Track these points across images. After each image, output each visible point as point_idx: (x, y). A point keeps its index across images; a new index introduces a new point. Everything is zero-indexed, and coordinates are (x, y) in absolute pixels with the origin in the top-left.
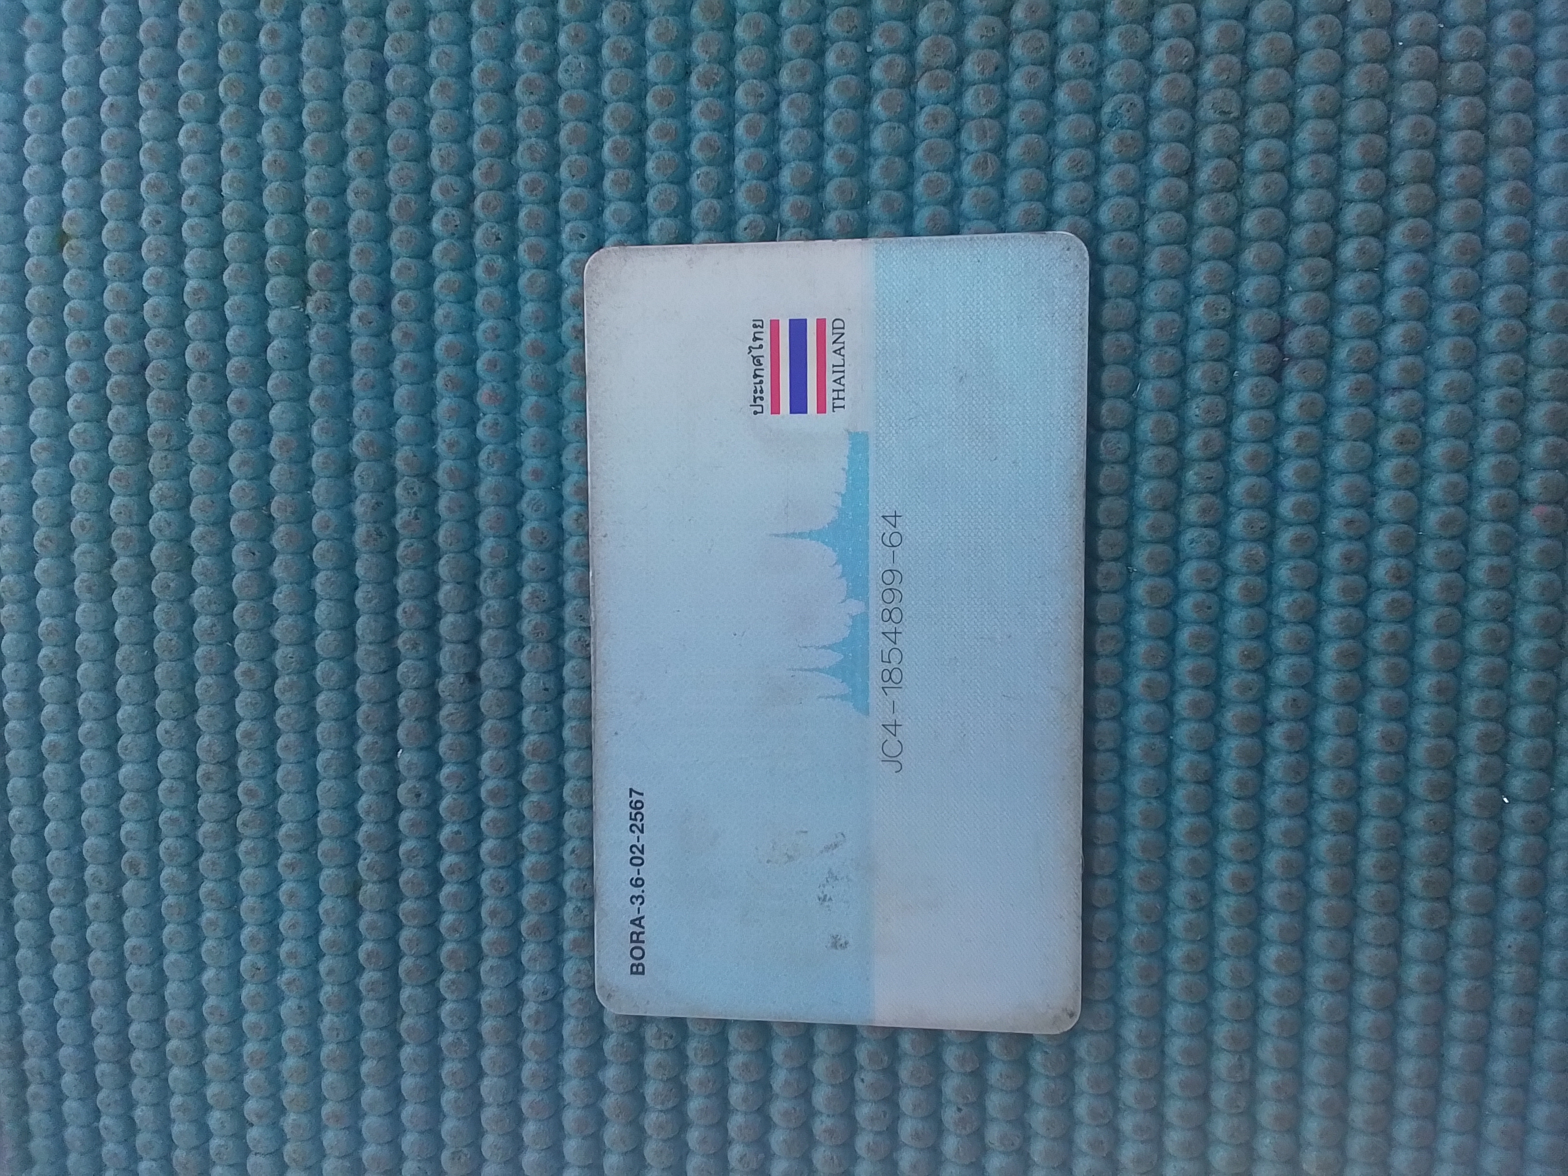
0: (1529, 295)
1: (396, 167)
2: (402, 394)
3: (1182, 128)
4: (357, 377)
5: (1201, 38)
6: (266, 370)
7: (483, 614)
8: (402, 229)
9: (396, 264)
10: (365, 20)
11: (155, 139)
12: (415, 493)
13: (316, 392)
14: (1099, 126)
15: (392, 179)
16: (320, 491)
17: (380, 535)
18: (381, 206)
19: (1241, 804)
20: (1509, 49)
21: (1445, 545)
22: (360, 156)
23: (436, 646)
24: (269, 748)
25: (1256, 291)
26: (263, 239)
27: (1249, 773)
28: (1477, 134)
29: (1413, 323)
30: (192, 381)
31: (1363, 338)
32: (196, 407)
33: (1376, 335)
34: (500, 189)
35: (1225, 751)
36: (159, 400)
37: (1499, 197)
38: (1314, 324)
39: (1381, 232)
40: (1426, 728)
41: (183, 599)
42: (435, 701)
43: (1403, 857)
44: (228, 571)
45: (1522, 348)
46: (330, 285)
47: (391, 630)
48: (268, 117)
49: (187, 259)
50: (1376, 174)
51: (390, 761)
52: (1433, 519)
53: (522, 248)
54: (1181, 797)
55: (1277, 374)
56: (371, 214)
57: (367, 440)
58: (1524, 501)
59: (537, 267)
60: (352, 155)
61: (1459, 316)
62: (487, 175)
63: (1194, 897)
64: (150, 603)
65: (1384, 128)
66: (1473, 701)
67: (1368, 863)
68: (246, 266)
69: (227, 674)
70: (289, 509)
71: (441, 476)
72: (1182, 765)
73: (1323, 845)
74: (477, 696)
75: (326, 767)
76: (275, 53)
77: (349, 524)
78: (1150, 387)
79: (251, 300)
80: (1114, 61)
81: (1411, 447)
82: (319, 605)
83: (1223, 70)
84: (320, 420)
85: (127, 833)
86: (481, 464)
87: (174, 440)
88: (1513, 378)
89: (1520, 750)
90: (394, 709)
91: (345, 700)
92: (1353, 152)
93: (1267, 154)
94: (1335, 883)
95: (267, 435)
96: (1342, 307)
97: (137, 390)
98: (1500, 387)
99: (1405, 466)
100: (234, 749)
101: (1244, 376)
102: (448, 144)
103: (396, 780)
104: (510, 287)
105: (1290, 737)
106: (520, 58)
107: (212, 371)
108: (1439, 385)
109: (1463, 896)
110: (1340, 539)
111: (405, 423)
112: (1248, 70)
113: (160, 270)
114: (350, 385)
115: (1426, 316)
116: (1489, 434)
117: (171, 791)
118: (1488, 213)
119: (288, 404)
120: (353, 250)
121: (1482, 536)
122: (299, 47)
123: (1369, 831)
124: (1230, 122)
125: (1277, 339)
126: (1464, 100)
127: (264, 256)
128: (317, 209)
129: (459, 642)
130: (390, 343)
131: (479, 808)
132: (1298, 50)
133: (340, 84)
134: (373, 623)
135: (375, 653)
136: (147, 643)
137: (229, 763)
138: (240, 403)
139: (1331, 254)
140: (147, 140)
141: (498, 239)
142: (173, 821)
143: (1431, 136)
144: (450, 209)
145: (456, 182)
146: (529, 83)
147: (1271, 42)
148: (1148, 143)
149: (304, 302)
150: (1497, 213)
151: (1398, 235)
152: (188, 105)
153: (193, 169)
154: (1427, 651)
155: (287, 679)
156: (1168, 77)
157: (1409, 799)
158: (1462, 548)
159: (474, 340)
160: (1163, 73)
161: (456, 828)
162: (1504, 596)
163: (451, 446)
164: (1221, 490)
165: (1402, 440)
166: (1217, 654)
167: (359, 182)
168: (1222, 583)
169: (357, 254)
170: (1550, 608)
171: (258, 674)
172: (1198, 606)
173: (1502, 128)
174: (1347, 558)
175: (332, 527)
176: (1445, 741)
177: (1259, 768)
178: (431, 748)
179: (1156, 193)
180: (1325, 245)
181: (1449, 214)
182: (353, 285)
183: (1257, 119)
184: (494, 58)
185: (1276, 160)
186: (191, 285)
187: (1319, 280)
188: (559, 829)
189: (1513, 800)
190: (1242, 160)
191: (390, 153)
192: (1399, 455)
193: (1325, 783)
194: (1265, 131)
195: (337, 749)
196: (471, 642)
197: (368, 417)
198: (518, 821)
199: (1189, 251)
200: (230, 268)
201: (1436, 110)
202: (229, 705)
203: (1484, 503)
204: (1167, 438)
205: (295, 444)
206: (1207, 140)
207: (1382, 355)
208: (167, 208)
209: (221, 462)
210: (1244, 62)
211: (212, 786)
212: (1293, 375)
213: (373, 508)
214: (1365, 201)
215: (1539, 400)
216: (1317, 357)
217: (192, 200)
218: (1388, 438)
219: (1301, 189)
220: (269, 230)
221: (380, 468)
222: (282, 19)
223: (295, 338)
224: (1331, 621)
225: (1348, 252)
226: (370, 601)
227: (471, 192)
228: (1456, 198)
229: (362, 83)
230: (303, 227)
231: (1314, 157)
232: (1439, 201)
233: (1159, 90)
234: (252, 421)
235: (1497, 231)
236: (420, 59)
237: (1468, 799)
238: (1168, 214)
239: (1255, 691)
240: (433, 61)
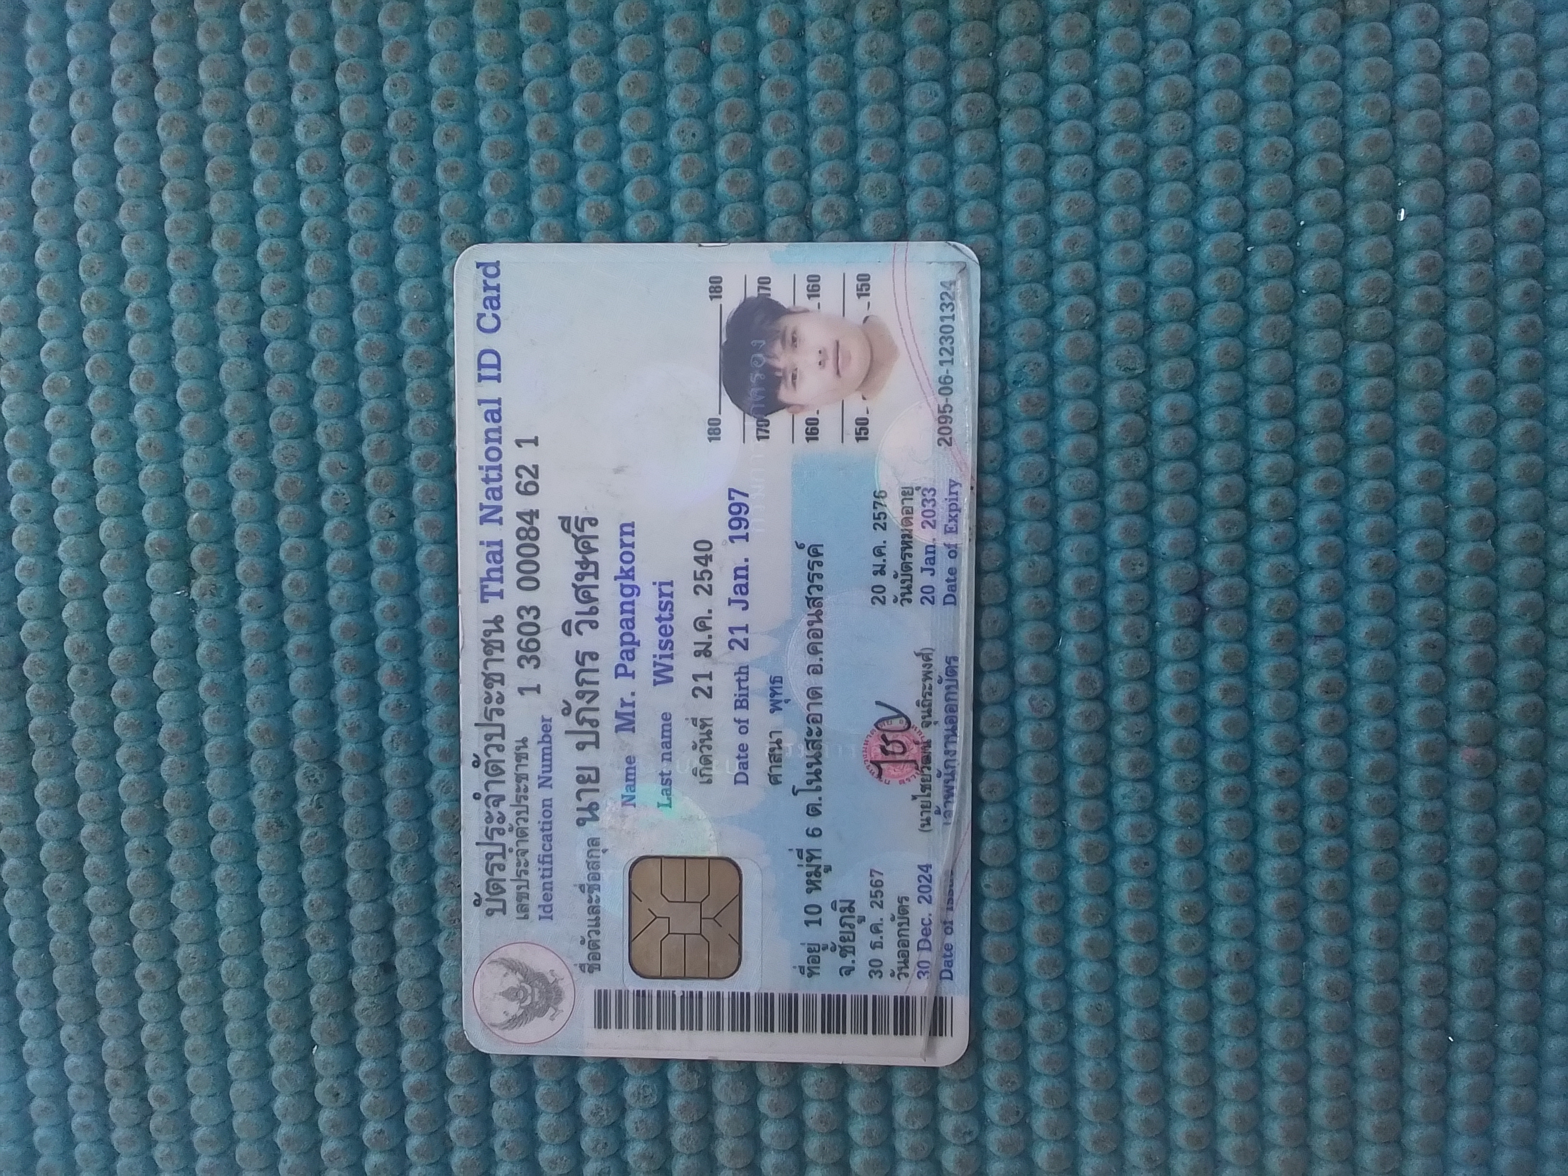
0: (1446, 537)
1: (280, 445)
2: (297, 677)
3: (1087, 385)
4: (249, 662)
5: (1103, 294)
6: (151, 660)
7: (394, 900)
8: (289, 509)
9: (286, 545)
10: (238, 296)
11: (21, 424)
12: (316, 781)
13: (205, 681)
14: (1004, 384)
15: (275, 457)
16: (214, 781)
17: (281, 824)
18: (266, 483)
19: (1190, 1060)
20: (1417, 292)
21: (1376, 792)
22: (240, 436)
23: (347, 935)
24: (177, 1053)
25: (1174, 545)
26: (142, 522)
27: (1196, 1028)
28: (1384, 381)
29: (1330, 572)
30: (73, 674)
31: (1281, 587)
32: (79, 701)
33: (1294, 585)
34: (392, 464)
35: (1171, 1007)
36: (39, 696)
37: (1410, 442)
38: (1232, 575)
39: (1292, 483)
40: (1369, 975)
41: (76, 901)
42: (349, 993)
43: (1354, 1103)
44: (121, 869)
45: (1442, 593)
46: (215, 569)
47: (299, 921)
48: (140, 398)
49: (61, 548)
50: (1285, 425)
51: (305, 1059)
52: (1363, 765)
53: (417, 523)
54: (1130, 1054)
55: (1198, 625)
56: (256, 495)
57: (262, 727)
58: (1452, 743)
59: (435, 543)
60: (231, 436)
61: (1376, 565)
62: (376, 452)
63: (1149, 1159)
64: (43, 905)
65: (1290, 380)
66: (1414, 945)
67: (1321, 1111)
68: (124, 553)
69: (128, 976)
70: (183, 804)
71: (342, 760)
72: (1130, 1023)
73: (1275, 1096)
74: (394, 986)
75: (238, 1069)
76: (144, 331)
77: (248, 812)
78: (1072, 643)
79: (130, 588)
80: (1016, 320)
81: (1336, 696)
82: (220, 901)
83: (1126, 328)
84: (211, 709)
85: (41, 1140)
86: (386, 746)
87: (58, 736)
88: (1434, 624)
89: (1463, 990)
90: (307, 1004)
91: (253, 998)
92: (1260, 402)
93: (1174, 409)
94: (1288, 1136)
95: (156, 725)
96: (1258, 556)
97: (15, 685)
98: (1421, 633)
99: (1332, 715)
100: (140, 1051)
101: (1166, 628)
102: (333, 421)
103: (313, 1079)
104: (408, 562)
105: (1236, 991)
106: (405, 330)
107: (93, 663)
108: (1361, 631)
109: (1414, 1136)
110: (1272, 788)
111: (302, 708)
112: (1150, 324)
113: (33, 560)
114: (241, 669)
115: (1342, 564)
116: (1414, 678)
117: (80, 1097)
118: (1400, 459)
119: (176, 694)
120: (238, 532)
121: (1413, 780)
122: (170, 323)
123: (1320, 1080)
124: (1136, 377)
125: (1196, 591)
126: (1371, 347)
127: (143, 540)
128: (196, 493)
129: (372, 933)
130: (282, 624)
131: (402, 1104)
132: (1200, 304)
133: (216, 361)
134: (278, 918)
135: (283, 949)
136: (43, 946)
137: (137, 1068)
138: (124, 696)
139: (1244, 506)
140: (12, 425)
141: (392, 516)
142: (85, 1127)
143: (1339, 384)
144: (339, 487)
145: (344, 459)
146: (416, 357)
147: (1173, 298)
148: (1053, 402)
149: (189, 586)
150: (1409, 458)
151: (1310, 483)
152: (54, 389)
153: (61, 455)
154: (1366, 897)
155: (190, 979)
156: (1071, 335)
157: (1357, 1043)
158: (1393, 793)
159: (371, 618)
160: (1066, 331)
161: (379, 1127)
162: (1438, 839)
163: (351, 731)
164: (1151, 744)
165: (1327, 689)
166: (1157, 910)
167: (239, 463)
168: (1158, 836)
169: (241, 537)
170: (1484, 850)
171: (160, 977)
172: (1135, 862)
173: (1411, 373)
174: (1281, 808)
175: (229, 820)
176: (1388, 987)
177: (1207, 1022)
178: (347, 1044)
179: (1066, 449)
180: (1238, 497)
181: (1360, 462)
182: (240, 568)
183: (1162, 373)
184: (378, 332)
185: (1183, 416)
186: (67, 574)
187: (1234, 533)
188: (488, 1121)
189: (1459, 1040)
190: (1149, 414)
191: (274, 431)
192: (1325, 703)
193: (1273, 1034)
194: (1172, 387)
195: (248, 1050)
196: (385, 931)
197: (262, 704)
198: (444, 1114)
199: (1102, 504)
200: (107, 556)
201: (1342, 359)
202: (131, 1007)
203: (1413, 746)
204: (1092, 694)
205: (185, 737)
206: (1114, 396)
207: (1301, 603)
208: (37, 494)
209: (108, 755)
210: (1146, 316)
211: (122, 1091)
212: (1214, 626)
213: (273, 799)
214: (1276, 452)
215: (1461, 643)
216: (1237, 607)
217: (63, 486)
218: (1313, 686)
219: (1211, 441)
220: (147, 513)
221: (277, 756)
222: (149, 296)
223: (180, 624)
224: (1269, 870)
225: (1261, 502)
226: (275, 894)
227: (361, 468)
228: (1367, 446)
229: (239, 360)
230: (184, 510)
231: (1220, 412)
232: (1349, 447)
233: (1062, 347)
234: (139, 712)
235: (1410, 476)
236: (299, 334)
237: (1415, 1042)
238: (1078, 472)
239: (1198, 945)
240: (313, 337)
